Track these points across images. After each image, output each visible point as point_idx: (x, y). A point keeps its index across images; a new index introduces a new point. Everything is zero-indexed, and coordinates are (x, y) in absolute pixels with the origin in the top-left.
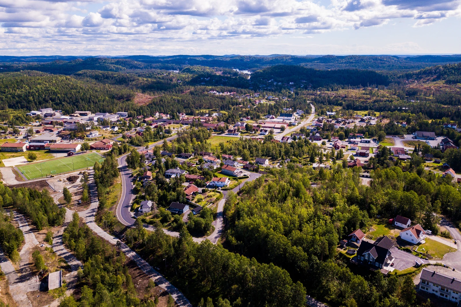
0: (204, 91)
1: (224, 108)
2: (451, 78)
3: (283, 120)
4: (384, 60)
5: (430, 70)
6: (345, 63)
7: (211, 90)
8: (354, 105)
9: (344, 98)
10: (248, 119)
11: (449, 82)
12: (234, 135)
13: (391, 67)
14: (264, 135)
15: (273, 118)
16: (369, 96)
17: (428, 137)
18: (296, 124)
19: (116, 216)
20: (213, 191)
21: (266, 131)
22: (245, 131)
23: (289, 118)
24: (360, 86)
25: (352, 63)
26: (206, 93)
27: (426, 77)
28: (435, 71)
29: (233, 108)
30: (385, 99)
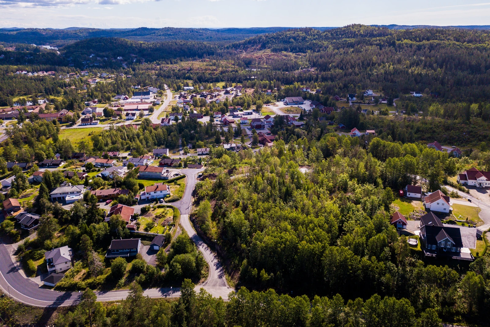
0: (7, 72)
1: (50, 92)
2: (274, 46)
3: (141, 100)
4: (200, 32)
5: (253, 39)
6: (163, 35)
7: (17, 70)
8: (205, 78)
9: (189, 71)
10: (95, 102)
11: (275, 50)
12: (91, 124)
13: (210, 39)
14: (132, 119)
15: (127, 99)
16: (214, 67)
17: (298, 102)
18: (160, 103)
19: (6, 295)
20: (159, 207)
21: (134, 115)
22: (104, 118)
23: (146, 96)
24: (197, 57)
25: (170, 35)
26: (12, 74)
27: (253, 46)
28: (259, 40)
29: (63, 90)
30: (230, 69)
